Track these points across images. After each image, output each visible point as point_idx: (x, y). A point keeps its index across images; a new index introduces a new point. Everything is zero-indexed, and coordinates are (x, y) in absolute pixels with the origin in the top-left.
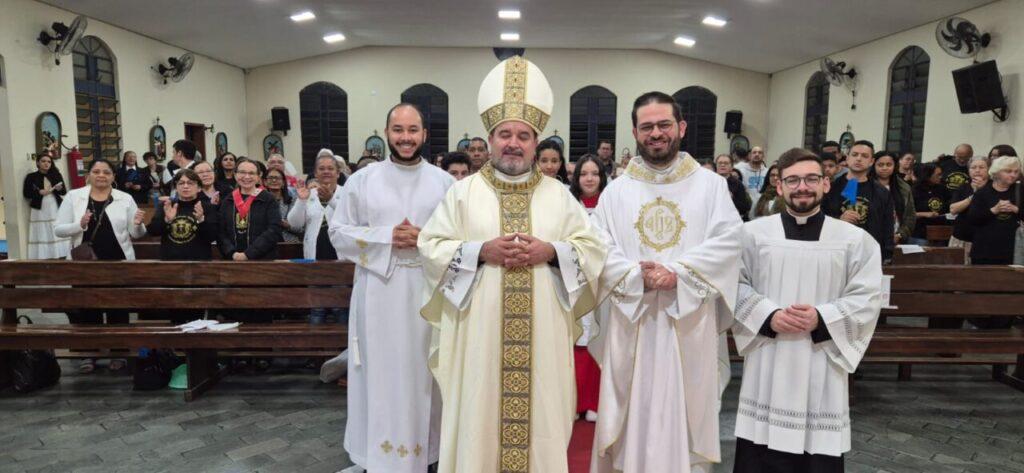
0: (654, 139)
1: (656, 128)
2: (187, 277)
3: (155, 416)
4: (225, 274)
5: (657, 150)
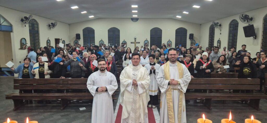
1: (173, 55)
3: (55, 114)
4: (70, 81)
5: (173, 60)
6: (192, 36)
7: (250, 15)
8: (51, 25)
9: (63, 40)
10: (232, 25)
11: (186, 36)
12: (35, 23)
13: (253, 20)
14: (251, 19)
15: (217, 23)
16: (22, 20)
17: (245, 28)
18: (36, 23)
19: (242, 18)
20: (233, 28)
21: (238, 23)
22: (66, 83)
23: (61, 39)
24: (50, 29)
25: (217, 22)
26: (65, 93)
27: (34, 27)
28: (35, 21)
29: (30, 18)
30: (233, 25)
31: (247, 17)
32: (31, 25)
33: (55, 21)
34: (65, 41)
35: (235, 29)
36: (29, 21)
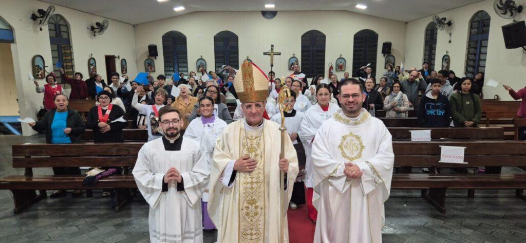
0: (349, 102)
1: (351, 97)
2: (114, 151)
4: (133, 150)
5: (351, 108)
6: (387, 48)
8: (96, 26)
9: (121, 58)
10: (475, 22)
11: (376, 46)
12: (61, 22)
13: (523, 11)
14: (520, 9)
15: (443, 19)
16: (34, 17)
17: (506, 29)
18: (64, 24)
19: (500, 6)
20: (478, 28)
21: (489, 19)
22: (125, 153)
23: (119, 57)
24: (95, 35)
25: (443, 17)
26: (122, 176)
27: (60, 32)
28: (62, 18)
29: (49, 12)
30: (479, 21)
31: (512, 4)
32: (53, 27)
33: (104, 19)
34: (127, 60)
35: (483, 32)
36: (47, 19)
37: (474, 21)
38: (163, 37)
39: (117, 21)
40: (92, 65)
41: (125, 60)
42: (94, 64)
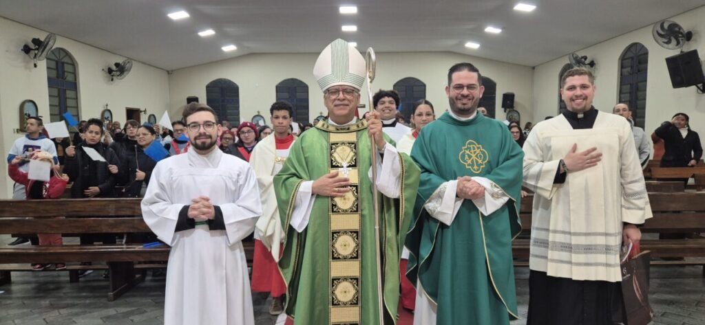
3: (85, 313)
6: (509, 100)
7: (685, 24)
8: (114, 68)
9: (149, 113)
10: (627, 59)
11: (494, 98)
12: (66, 60)
13: (693, 38)
14: (689, 36)
15: (582, 57)
16: (27, 50)
17: (670, 61)
18: (69, 61)
19: (662, 33)
20: (632, 67)
21: (647, 53)
23: (145, 111)
24: (112, 80)
25: (583, 55)
26: (122, 245)
27: (64, 72)
28: (67, 54)
29: (49, 41)
30: (632, 58)
31: (677, 29)
32: (53, 65)
33: (125, 59)
34: (156, 116)
35: (639, 71)
36: (45, 53)
37: (626, 57)
38: (208, 87)
39: (144, 63)
40: (107, 119)
41: (154, 115)
42: (110, 119)
